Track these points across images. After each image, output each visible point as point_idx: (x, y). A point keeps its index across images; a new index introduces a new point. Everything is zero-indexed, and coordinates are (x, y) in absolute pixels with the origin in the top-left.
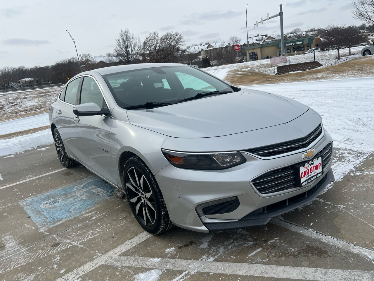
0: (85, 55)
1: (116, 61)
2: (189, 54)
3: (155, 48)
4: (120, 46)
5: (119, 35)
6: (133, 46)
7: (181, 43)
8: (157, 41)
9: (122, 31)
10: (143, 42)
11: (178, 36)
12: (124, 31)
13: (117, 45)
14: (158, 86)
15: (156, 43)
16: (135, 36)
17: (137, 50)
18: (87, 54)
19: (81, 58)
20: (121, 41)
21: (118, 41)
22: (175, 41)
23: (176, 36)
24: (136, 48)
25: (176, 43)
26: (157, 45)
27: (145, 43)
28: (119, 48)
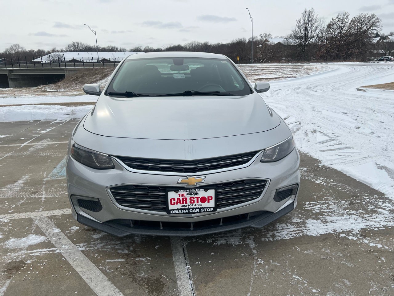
0: (266, 35)
1: (291, 44)
2: (389, 42)
3: (341, 32)
4: (299, 27)
5: (302, 15)
6: (314, 28)
7: (375, 28)
8: (345, 23)
9: (305, 11)
10: (328, 24)
11: (374, 19)
12: (308, 10)
13: (296, 26)
14: (177, 77)
15: (343, 26)
16: (319, 17)
17: (318, 32)
18: (268, 34)
19: (261, 38)
20: (302, 21)
21: (298, 21)
22: (368, 25)
23: (372, 18)
24: (317, 31)
25: (370, 27)
26: (344, 28)
27: (329, 26)
28: (297, 30)
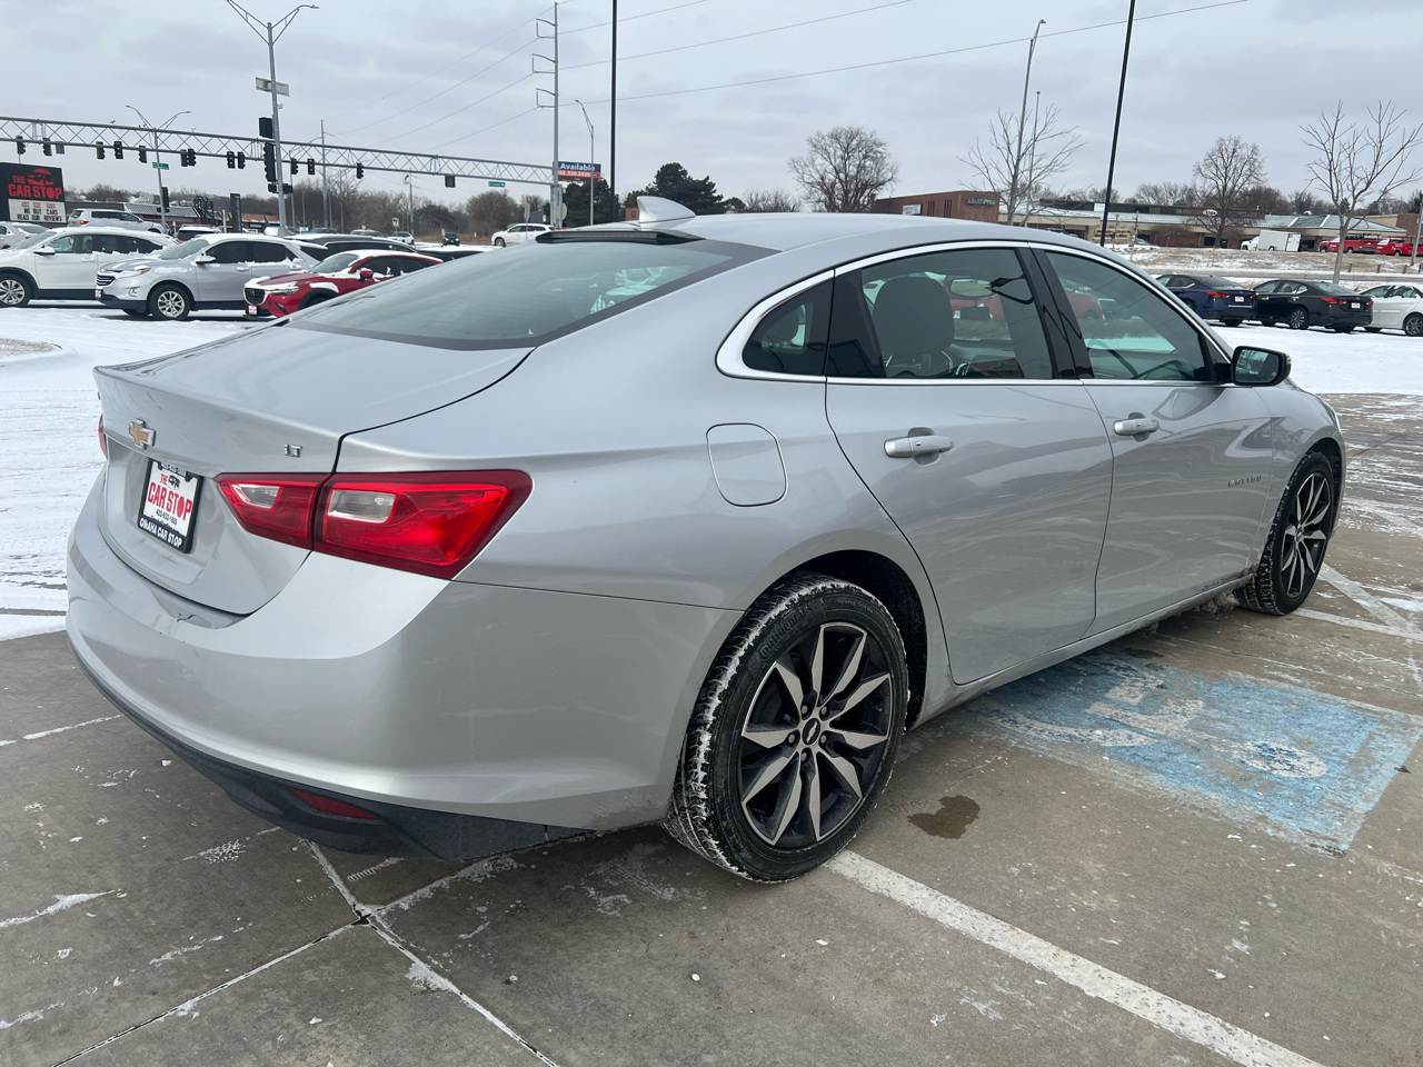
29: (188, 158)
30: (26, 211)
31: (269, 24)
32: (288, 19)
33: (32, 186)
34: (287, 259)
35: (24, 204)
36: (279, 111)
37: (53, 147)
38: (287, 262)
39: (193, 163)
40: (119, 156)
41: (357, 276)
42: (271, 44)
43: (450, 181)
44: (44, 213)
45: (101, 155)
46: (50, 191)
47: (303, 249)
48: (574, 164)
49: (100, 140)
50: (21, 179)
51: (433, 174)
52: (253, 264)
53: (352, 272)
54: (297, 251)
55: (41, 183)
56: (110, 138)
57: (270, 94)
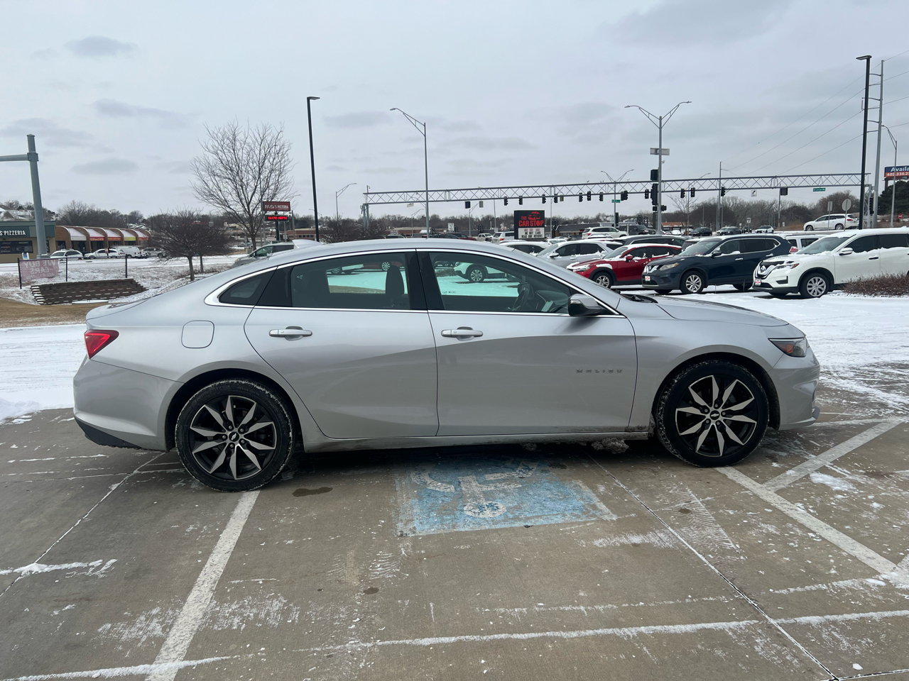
29: (624, 196)
30: (526, 233)
31: (661, 117)
32: (672, 112)
33: (530, 221)
34: (598, 252)
35: (525, 230)
36: (662, 165)
37: (559, 198)
38: (598, 253)
39: (626, 199)
40: (589, 199)
41: (624, 259)
42: (660, 128)
43: (784, 191)
44: (534, 234)
45: (581, 200)
46: (538, 223)
47: (608, 245)
48: (902, 167)
49: (581, 192)
50: (525, 218)
51: (773, 188)
52: (579, 255)
53: (622, 257)
54: (604, 247)
55: (534, 219)
56: (585, 190)
57: (658, 156)
